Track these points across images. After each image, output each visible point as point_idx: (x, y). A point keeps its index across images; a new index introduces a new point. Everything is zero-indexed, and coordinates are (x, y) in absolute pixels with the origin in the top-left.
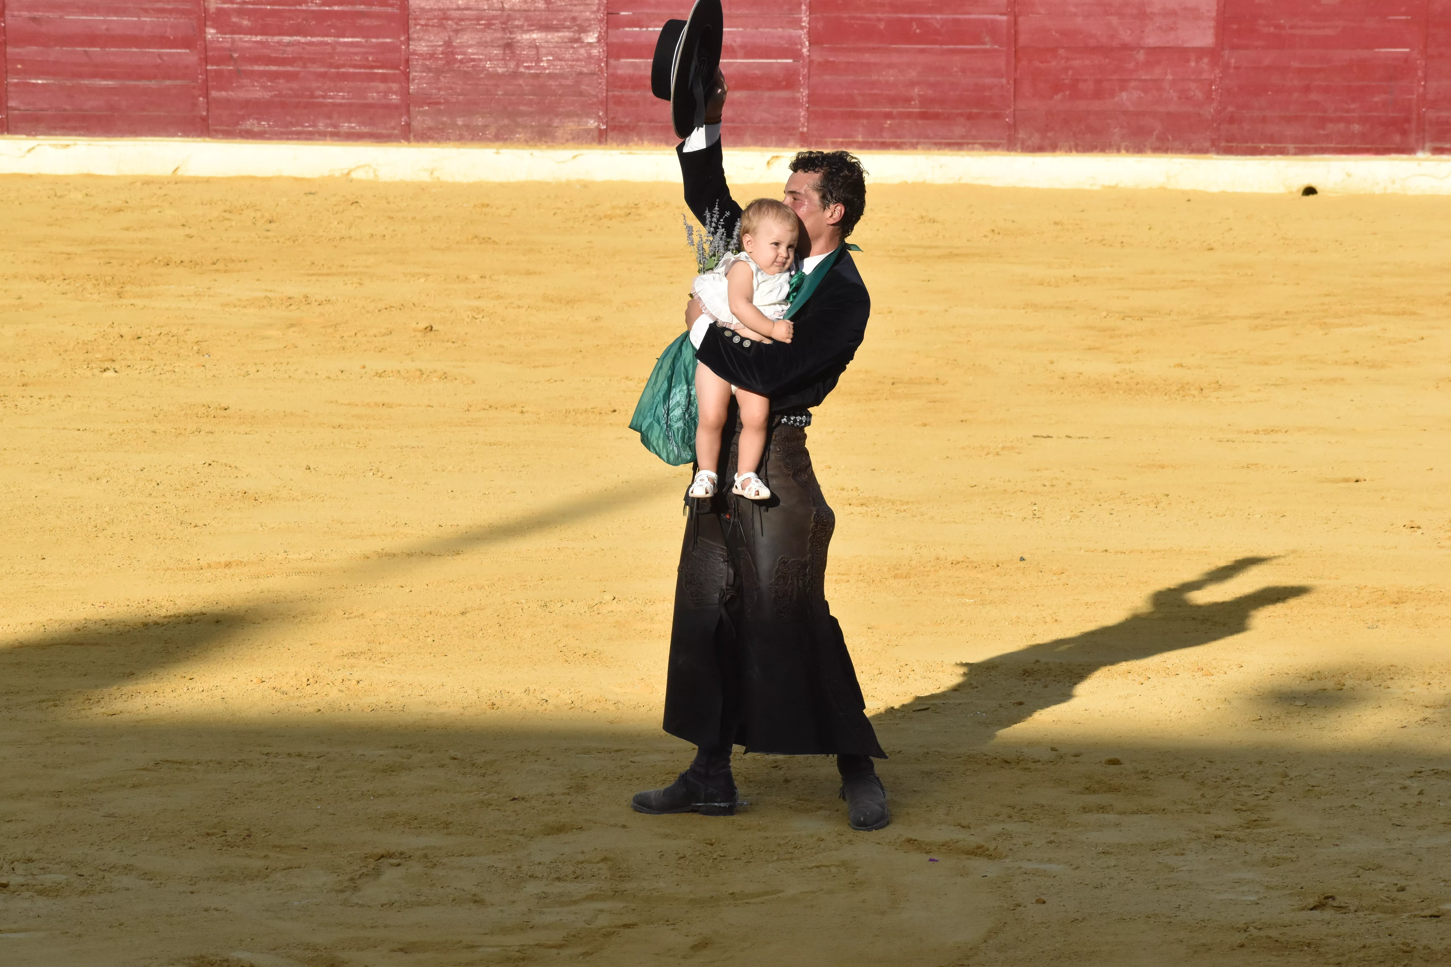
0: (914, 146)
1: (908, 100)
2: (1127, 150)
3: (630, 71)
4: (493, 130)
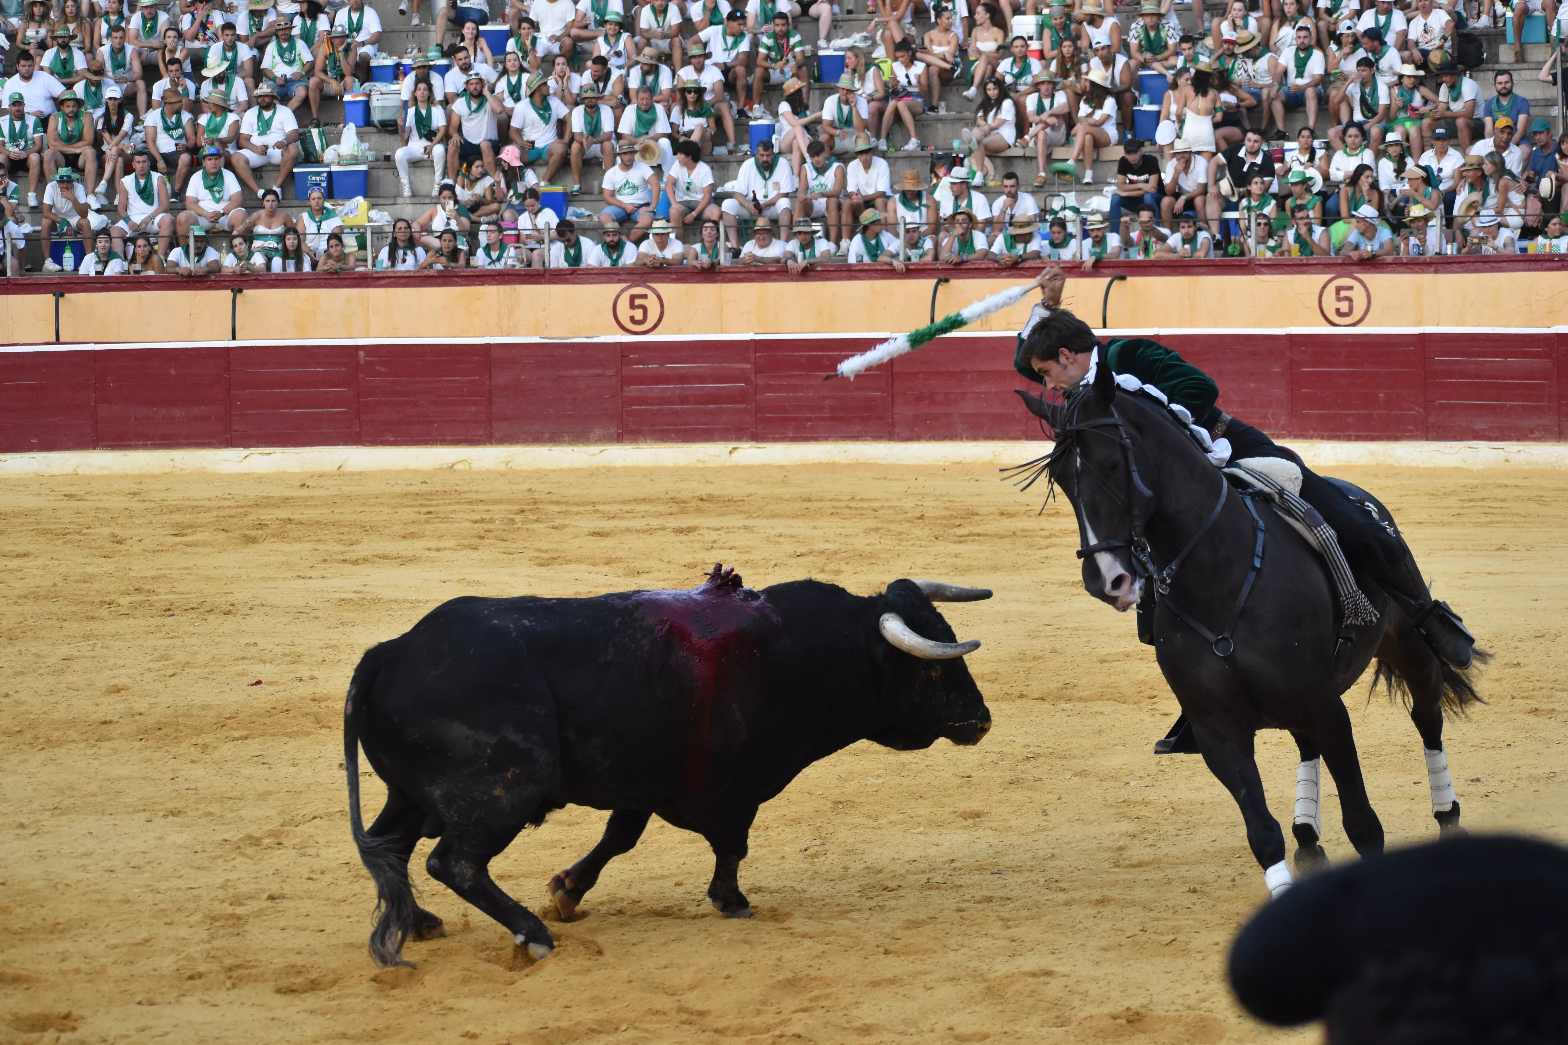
0: (826, 439)
1: (822, 409)
2: (967, 439)
3: (638, 394)
4: (547, 435)
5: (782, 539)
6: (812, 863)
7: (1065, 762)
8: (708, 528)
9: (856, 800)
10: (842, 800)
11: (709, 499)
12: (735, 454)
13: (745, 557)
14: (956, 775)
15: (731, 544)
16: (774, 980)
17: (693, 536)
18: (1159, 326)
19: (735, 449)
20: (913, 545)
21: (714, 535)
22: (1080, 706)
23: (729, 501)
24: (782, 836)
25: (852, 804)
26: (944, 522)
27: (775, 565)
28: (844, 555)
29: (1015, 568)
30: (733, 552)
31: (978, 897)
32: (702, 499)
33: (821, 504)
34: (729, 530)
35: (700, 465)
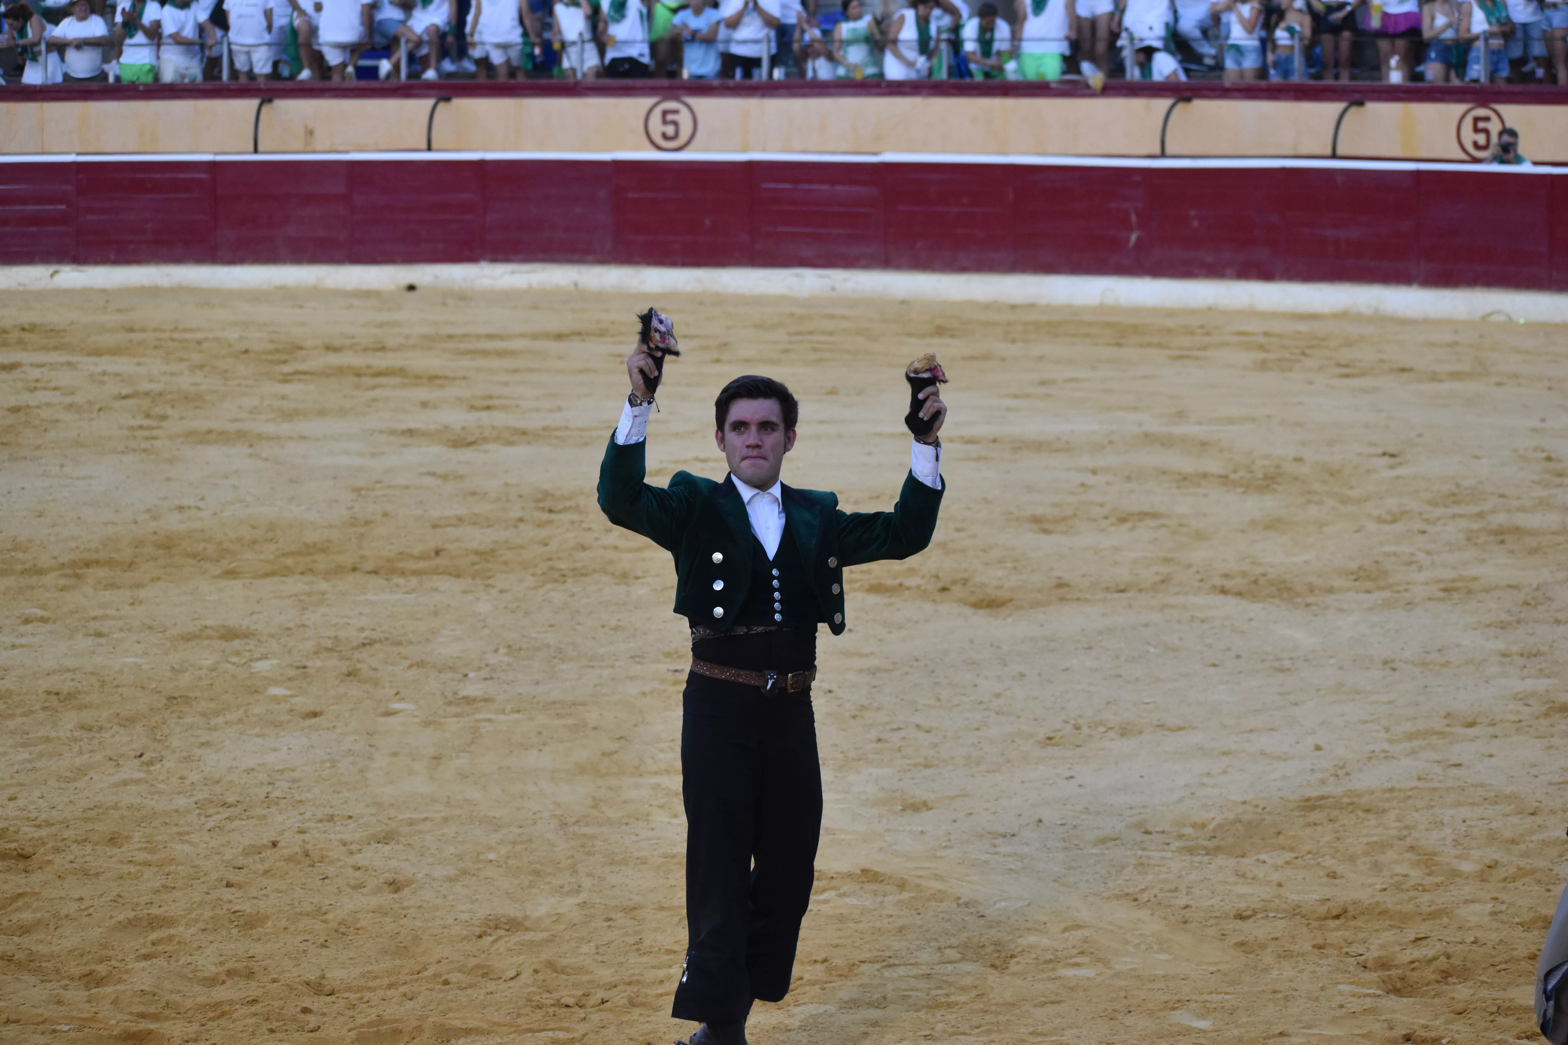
5: (106, 378)
6: (148, 772)
7: (401, 649)
8: (32, 365)
9: (190, 695)
10: (176, 695)
11: (30, 329)
12: (57, 278)
13: (69, 400)
14: (292, 666)
15: (53, 384)
16: (114, 921)
17: (16, 374)
18: (487, 150)
19: (56, 272)
20: (239, 385)
21: (35, 373)
22: (414, 581)
23: (51, 330)
24: (117, 739)
25: (187, 700)
26: (270, 357)
27: (100, 410)
28: (169, 397)
29: (342, 412)
30: (58, 393)
31: (320, 815)
32: (23, 329)
33: (143, 336)
34: (53, 367)
35: (21, 288)
